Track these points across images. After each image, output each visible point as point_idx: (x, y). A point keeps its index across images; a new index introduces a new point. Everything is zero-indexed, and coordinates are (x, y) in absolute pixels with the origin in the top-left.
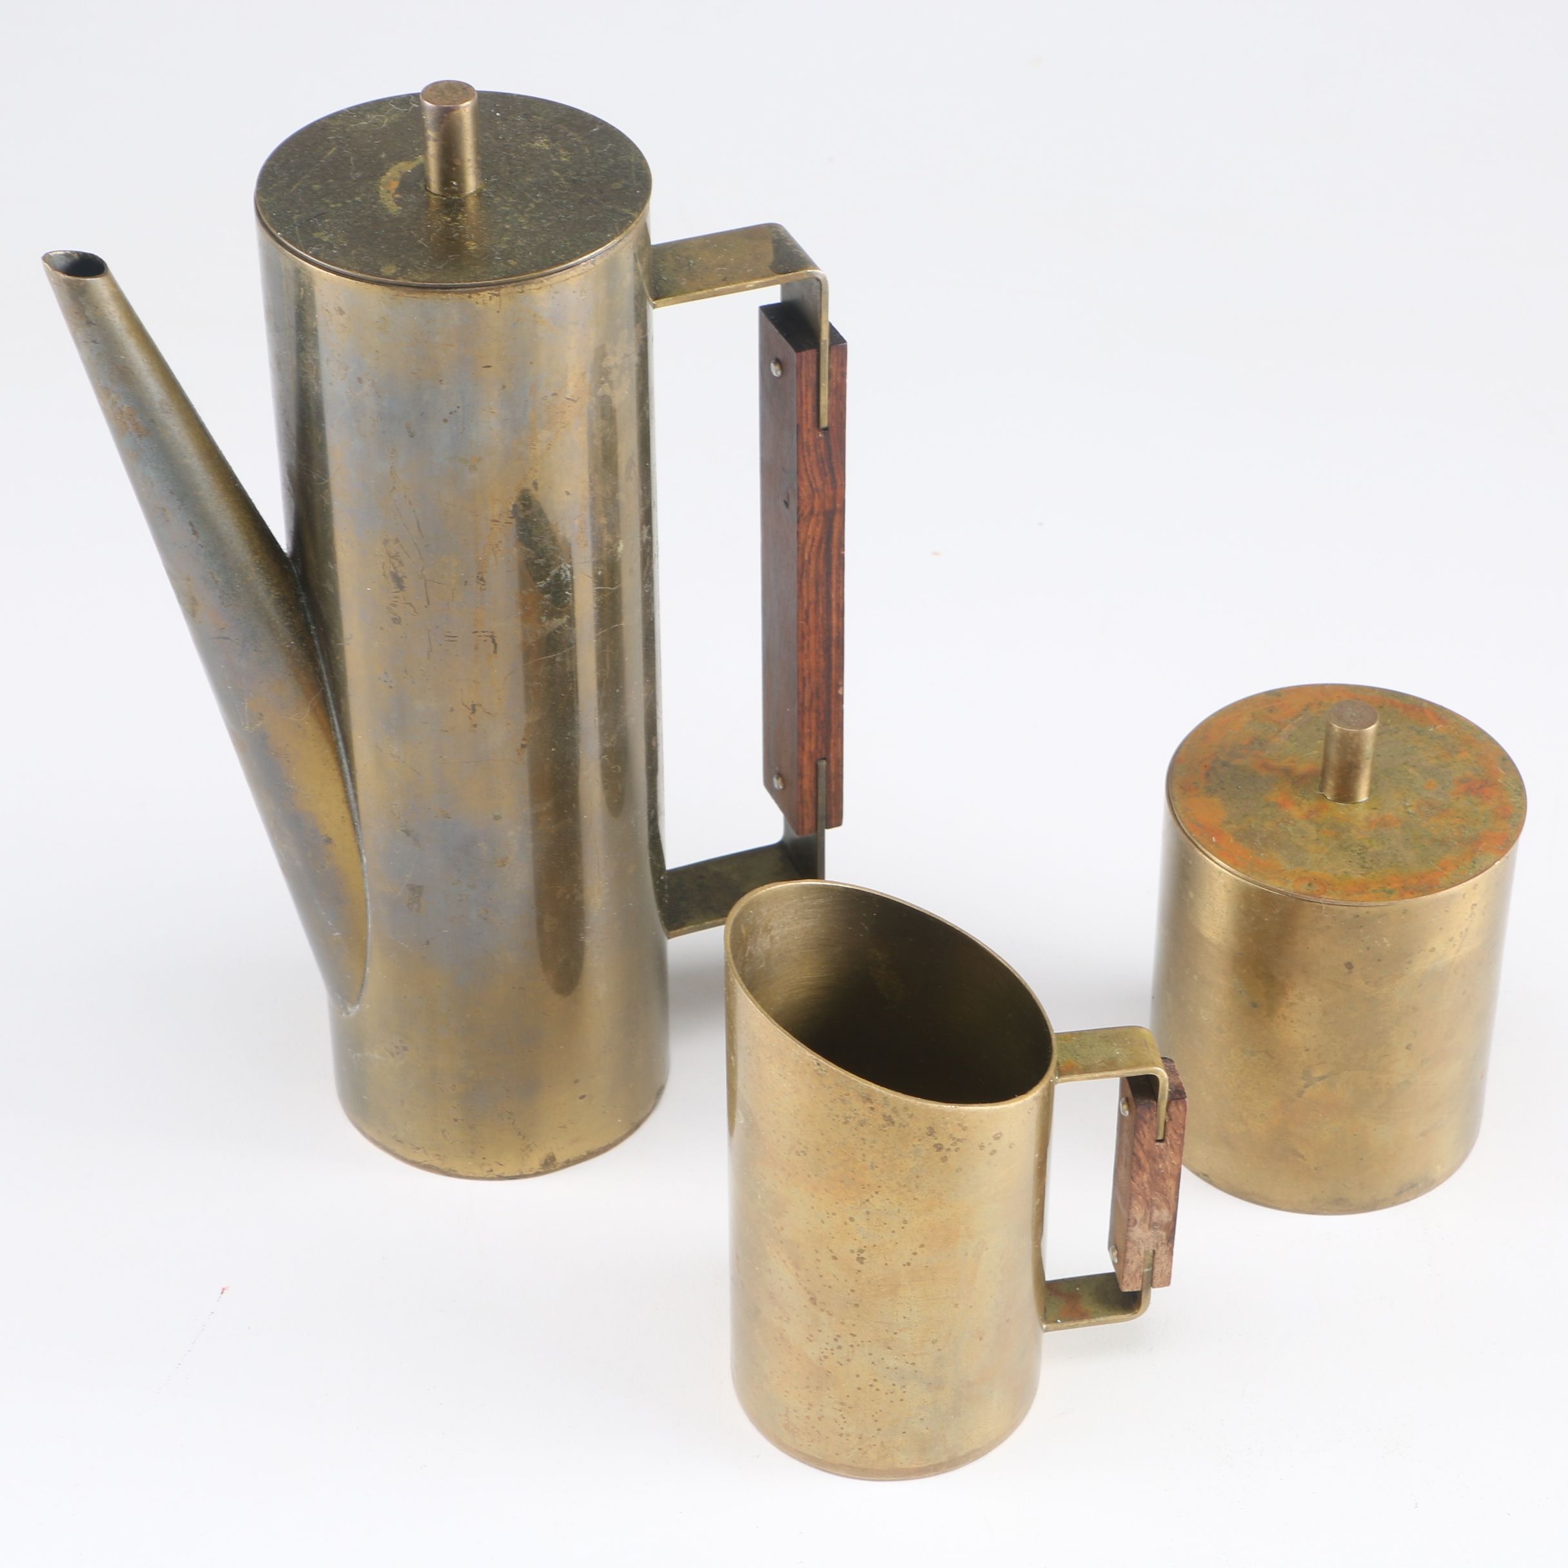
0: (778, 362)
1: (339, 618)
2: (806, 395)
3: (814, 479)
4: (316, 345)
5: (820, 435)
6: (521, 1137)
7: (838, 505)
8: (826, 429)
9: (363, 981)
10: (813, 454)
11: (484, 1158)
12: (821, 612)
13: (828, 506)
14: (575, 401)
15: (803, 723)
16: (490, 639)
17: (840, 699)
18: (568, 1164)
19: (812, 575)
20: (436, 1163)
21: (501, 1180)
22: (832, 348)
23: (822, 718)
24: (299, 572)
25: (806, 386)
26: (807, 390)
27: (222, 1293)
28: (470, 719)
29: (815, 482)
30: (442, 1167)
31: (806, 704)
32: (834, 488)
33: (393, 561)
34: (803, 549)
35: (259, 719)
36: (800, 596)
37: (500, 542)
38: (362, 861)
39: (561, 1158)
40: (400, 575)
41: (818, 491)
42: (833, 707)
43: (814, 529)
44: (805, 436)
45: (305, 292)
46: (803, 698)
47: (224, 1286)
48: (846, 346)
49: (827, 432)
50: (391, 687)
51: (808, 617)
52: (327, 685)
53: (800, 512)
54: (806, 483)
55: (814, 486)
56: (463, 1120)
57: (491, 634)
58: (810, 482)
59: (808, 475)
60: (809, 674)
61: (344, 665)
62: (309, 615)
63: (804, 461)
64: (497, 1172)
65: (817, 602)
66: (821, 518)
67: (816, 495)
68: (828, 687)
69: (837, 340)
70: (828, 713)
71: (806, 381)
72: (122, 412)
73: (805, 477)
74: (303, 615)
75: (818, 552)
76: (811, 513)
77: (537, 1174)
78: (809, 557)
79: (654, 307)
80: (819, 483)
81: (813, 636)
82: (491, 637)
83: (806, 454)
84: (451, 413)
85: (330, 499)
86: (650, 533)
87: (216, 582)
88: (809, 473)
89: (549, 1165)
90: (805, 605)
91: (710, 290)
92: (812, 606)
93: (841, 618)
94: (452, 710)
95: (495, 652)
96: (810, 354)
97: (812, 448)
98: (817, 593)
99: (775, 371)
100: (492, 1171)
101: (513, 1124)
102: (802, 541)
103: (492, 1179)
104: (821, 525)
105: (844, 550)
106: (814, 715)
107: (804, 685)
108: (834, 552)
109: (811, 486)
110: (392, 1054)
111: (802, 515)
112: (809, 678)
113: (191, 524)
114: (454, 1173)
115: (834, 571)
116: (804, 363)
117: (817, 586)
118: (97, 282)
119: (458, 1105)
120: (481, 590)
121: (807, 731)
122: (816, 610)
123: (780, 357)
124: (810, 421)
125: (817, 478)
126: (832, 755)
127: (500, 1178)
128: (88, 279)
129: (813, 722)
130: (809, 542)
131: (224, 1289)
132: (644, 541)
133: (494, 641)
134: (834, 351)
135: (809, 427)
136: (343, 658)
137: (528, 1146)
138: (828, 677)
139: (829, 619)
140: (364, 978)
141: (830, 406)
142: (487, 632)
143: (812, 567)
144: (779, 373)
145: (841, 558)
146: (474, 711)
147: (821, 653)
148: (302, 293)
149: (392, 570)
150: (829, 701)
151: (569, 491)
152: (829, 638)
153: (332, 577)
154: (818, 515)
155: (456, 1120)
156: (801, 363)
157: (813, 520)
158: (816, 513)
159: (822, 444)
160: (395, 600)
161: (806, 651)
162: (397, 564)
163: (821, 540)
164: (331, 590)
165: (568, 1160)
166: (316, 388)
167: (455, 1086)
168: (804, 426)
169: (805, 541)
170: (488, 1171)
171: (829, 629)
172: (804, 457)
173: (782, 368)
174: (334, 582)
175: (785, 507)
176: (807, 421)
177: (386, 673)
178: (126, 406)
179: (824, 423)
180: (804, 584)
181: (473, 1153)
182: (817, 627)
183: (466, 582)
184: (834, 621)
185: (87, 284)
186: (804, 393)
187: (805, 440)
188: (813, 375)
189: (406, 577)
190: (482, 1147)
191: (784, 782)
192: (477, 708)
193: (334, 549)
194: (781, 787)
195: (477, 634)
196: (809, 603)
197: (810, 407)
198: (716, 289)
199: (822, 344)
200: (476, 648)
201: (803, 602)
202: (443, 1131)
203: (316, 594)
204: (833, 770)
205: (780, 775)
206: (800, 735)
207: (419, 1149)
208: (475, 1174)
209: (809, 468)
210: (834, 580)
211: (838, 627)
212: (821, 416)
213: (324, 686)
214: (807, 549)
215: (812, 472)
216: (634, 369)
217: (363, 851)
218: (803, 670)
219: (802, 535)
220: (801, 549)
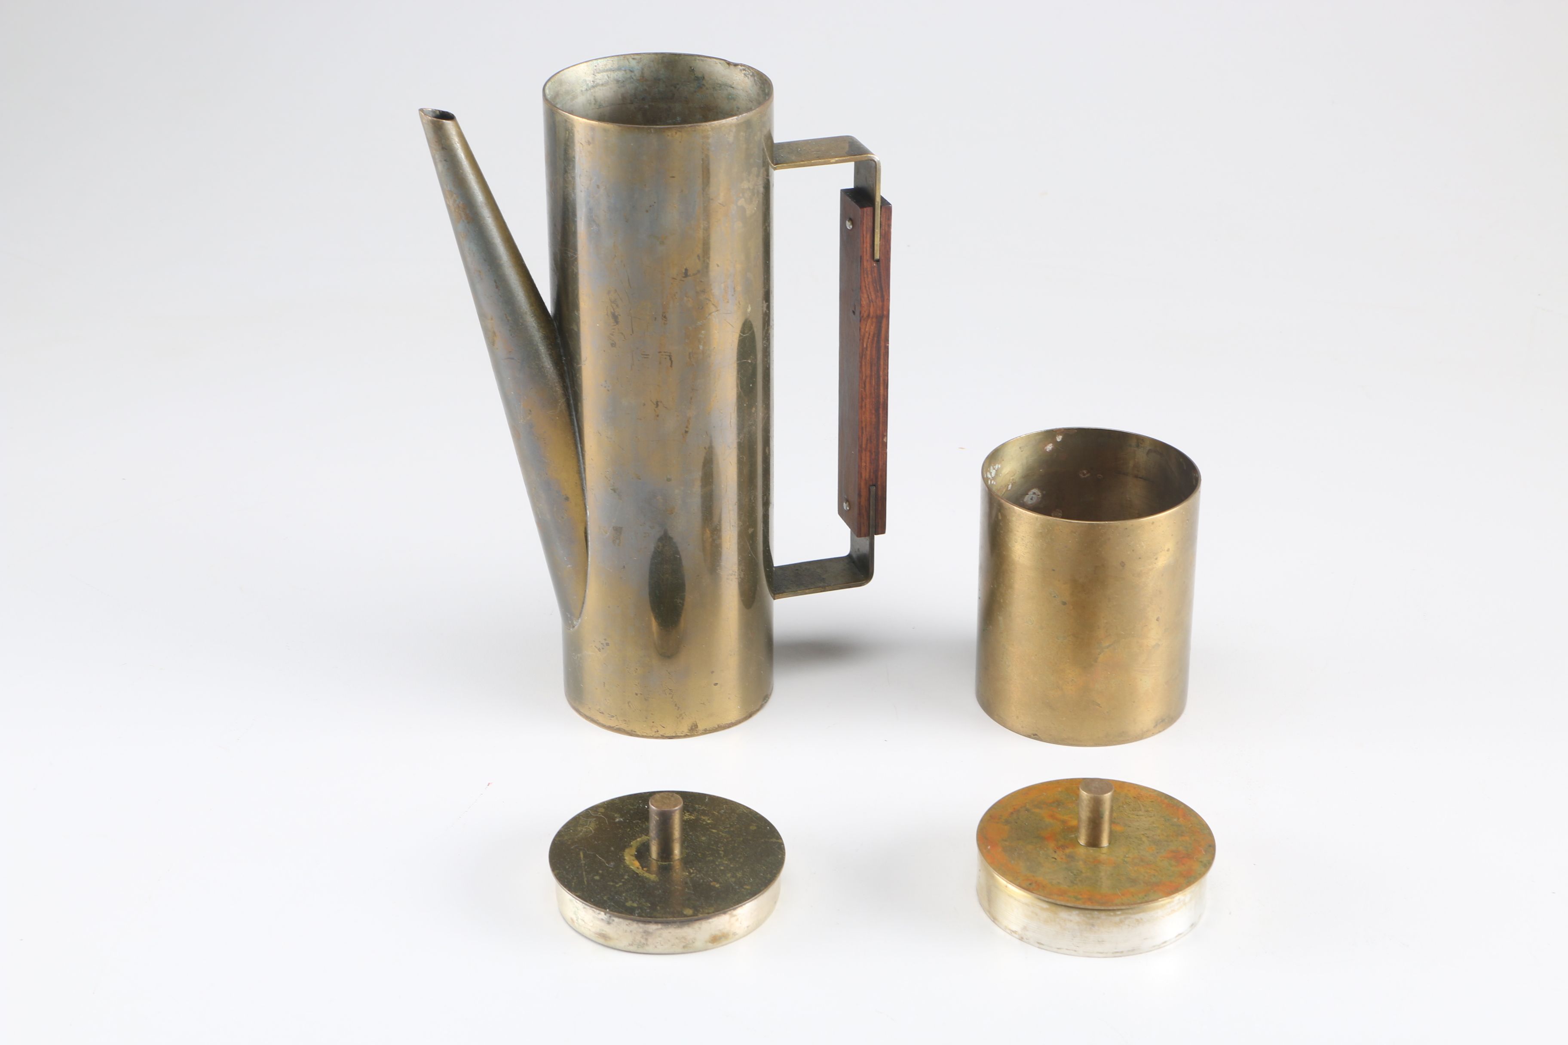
0: (851, 220)
1: (579, 348)
2: (866, 237)
3: (871, 294)
4: (574, 167)
5: (875, 265)
6: (677, 708)
7: (885, 313)
8: (878, 261)
9: (584, 600)
10: (870, 276)
11: (653, 722)
12: (874, 384)
13: (879, 312)
14: (724, 206)
15: (861, 459)
16: (668, 358)
17: (885, 445)
18: (706, 732)
19: (868, 358)
20: (623, 726)
21: (664, 739)
22: (882, 208)
23: (873, 457)
24: (558, 324)
25: (867, 231)
26: (866, 233)
27: (488, 785)
28: (655, 411)
29: (871, 296)
30: (627, 729)
31: (864, 446)
32: (883, 301)
33: (612, 304)
34: (863, 340)
35: (529, 414)
36: (861, 372)
37: (677, 293)
38: (586, 513)
39: (701, 727)
40: (616, 314)
41: (873, 302)
42: (880, 450)
43: (869, 327)
44: (865, 264)
45: (569, 134)
46: (862, 442)
47: (490, 782)
48: (891, 207)
49: (878, 263)
50: (608, 391)
51: (865, 386)
52: (571, 395)
53: (862, 315)
54: (865, 296)
55: (870, 298)
56: (641, 694)
57: (669, 354)
58: (868, 295)
59: (867, 290)
60: (866, 425)
61: (581, 379)
62: (562, 351)
63: (864, 281)
64: (661, 733)
65: (871, 376)
66: (874, 320)
67: (872, 303)
68: (878, 435)
69: (886, 206)
70: (877, 454)
71: (867, 228)
72: (459, 207)
73: (865, 291)
74: (558, 350)
75: (872, 343)
76: (868, 316)
77: (686, 736)
78: (867, 346)
79: (775, 169)
80: (873, 297)
81: (868, 400)
82: (670, 356)
83: (865, 276)
84: (650, 206)
85: (577, 269)
86: (768, 307)
87: (508, 320)
88: (868, 289)
89: (693, 731)
90: (864, 378)
91: (809, 162)
92: (868, 380)
93: (886, 390)
94: (644, 405)
95: (671, 366)
96: (868, 210)
97: (869, 272)
98: (871, 371)
99: (849, 226)
100: (658, 731)
101: (672, 698)
102: (862, 334)
103: (657, 738)
104: (874, 325)
105: (888, 344)
106: (868, 454)
107: (862, 433)
108: (882, 344)
109: (868, 297)
110: (599, 650)
111: (863, 317)
112: (866, 427)
113: (495, 282)
114: (634, 733)
115: (882, 357)
116: (865, 215)
117: (871, 366)
118: (448, 124)
119: (638, 683)
120: (665, 324)
121: (863, 464)
122: (871, 379)
123: (852, 217)
124: (869, 254)
125: (873, 293)
126: (879, 483)
127: (663, 737)
128: (444, 121)
129: (868, 459)
130: (867, 335)
131: (489, 784)
132: (764, 312)
133: (671, 359)
134: (883, 210)
135: (868, 258)
136: (581, 375)
137: (681, 715)
138: (877, 428)
139: (879, 389)
140: (584, 597)
141: (881, 246)
142: (667, 352)
143: (868, 353)
144: (851, 227)
145: (887, 348)
146: (657, 405)
147: (873, 412)
148: (567, 135)
149: (612, 311)
150: (878, 445)
151: (719, 264)
152: (878, 402)
153: (576, 321)
154: (872, 318)
155: (637, 694)
156: (863, 215)
157: (869, 321)
158: (871, 316)
159: (876, 271)
160: (613, 331)
161: (864, 410)
162: (615, 307)
163: (874, 334)
164: (576, 329)
165: (706, 729)
166: (573, 195)
167: (637, 669)
168: (865, 258)
169: (864, 335)
170: (655, 732)
171: (878, 396)
172: (864, 277)
173: (853, 224)
174: (578, 324)
175: (853, 314)
176: (866, 254)
177: (606, 381)
178: (461, 203)
179: (877, 256)
180: (863, 363)
181: (646, 718)
182: (871, 394)
183: (656, 318)
184: (882, 391)
185: (443, 124)
186: (865, 236)
187: (865, 267)
188: (870, 224)
189: (620, 315)
190: (652, 714)
191: (850, 505)
192: (659, 403)
193: (579, 301)
194: (848, 508)
195: (661, 354)
196: (866, 377)
197: (868, 245)
198: (813, 161)
199: (876, 203)
200: (660, 363)
201: (863, 376)
202: (628, 703)
203: (567, 335)
204: (880, 493)
205: (847, 501)
206: (860, 467)
207: (613, 717)
208: (647, 734)
209: (867, 286)
210: (882, 363)
211: (884, 395)
212: (875, 252)
213: (569, 396)
214: (865, 340)
215: (869, 288)
216: (761, 196)
217: (587, 507)
218: (862, 422)
219: (863, 330)
220: (862, 339)
